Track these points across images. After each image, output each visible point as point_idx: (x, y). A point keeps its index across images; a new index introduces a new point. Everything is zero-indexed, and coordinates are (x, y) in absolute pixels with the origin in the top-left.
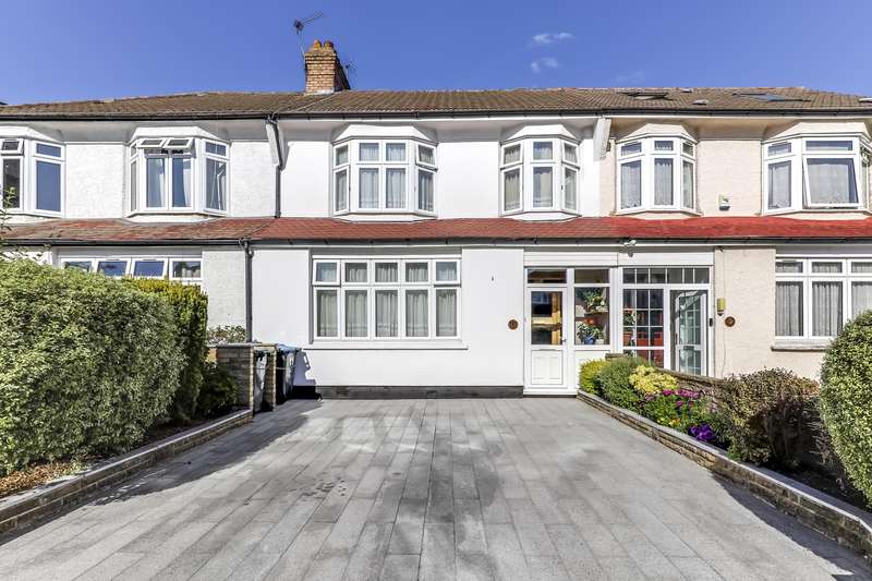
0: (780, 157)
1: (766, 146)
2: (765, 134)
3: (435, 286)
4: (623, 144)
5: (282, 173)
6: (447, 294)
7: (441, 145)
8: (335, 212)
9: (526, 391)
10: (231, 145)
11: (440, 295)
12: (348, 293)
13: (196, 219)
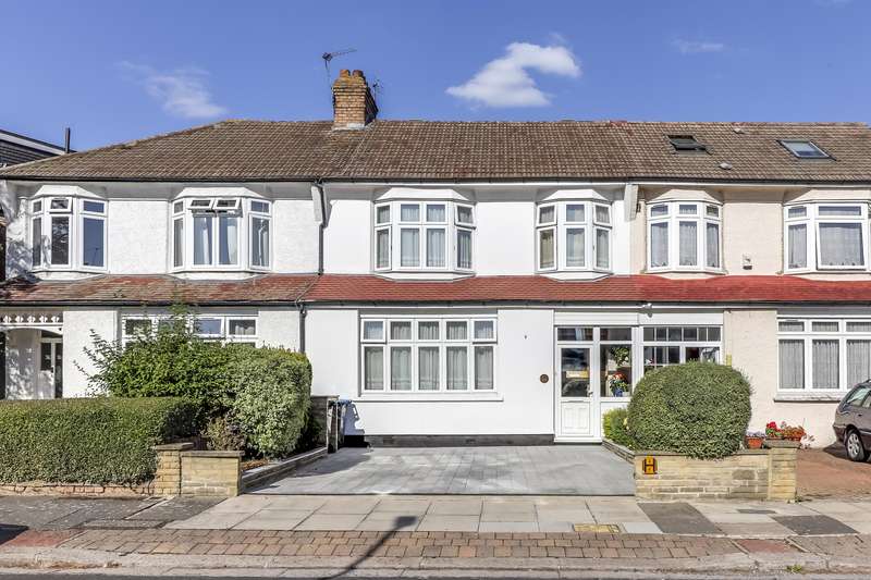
0: (798, 220)
1: (786, 209)
2: (783, 197)
3: (474, 343)
4: (653, 206)
5: (326, 231)
6: (483, 351)
7: (479, 204)
8: (376, 269)
9: (556, 440)
10: (273, 202)
11: (478, 351)
12: (393, 349)
13: (242, 277)
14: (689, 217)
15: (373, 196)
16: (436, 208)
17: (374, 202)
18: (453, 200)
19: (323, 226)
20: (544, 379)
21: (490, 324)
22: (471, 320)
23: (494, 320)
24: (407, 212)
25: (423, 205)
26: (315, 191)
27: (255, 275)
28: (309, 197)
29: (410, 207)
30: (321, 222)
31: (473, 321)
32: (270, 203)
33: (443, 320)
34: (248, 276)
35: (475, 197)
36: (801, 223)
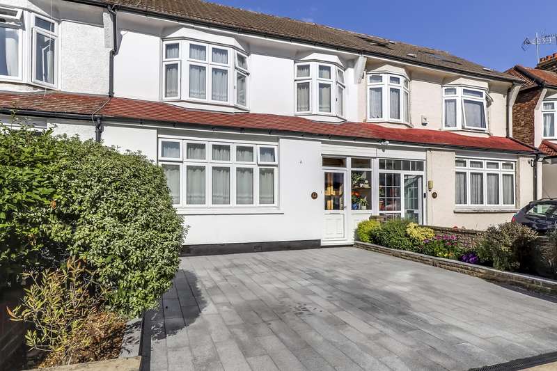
0: (451, 96)
1: (444, 88)
2: (443, 81)
3: (259, 165)
4: (371, 75)
5: (115, 57)
6: (267, 172)
7: (252, 55)
8: (164, 98)
9: (323, 243)
10: (59, 22)
11: (262, 172)
12: (189, 168)
13: (24, 90)
14: (395, 86)
15: (163, 33)
16: (220, 52)
17: (163, 39)
18: (234, 48)
19: (114, 52)
20: (314, 196)
21: (271, 151)
22: (257, 146)
23: (276, 147)
24: (195, 51)
25: (209, 48)
26: (107, 17)
27: (39, 90)
28: (100, 24)
29: (197, 48)
30: (112, 48)
31: (258, 146)
32: (56, 24)
33: (234, 144)
34: (31, 90)
35: (250, 49)
36: (452, 98)
